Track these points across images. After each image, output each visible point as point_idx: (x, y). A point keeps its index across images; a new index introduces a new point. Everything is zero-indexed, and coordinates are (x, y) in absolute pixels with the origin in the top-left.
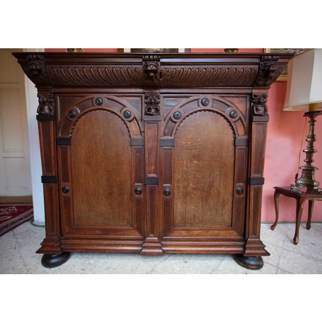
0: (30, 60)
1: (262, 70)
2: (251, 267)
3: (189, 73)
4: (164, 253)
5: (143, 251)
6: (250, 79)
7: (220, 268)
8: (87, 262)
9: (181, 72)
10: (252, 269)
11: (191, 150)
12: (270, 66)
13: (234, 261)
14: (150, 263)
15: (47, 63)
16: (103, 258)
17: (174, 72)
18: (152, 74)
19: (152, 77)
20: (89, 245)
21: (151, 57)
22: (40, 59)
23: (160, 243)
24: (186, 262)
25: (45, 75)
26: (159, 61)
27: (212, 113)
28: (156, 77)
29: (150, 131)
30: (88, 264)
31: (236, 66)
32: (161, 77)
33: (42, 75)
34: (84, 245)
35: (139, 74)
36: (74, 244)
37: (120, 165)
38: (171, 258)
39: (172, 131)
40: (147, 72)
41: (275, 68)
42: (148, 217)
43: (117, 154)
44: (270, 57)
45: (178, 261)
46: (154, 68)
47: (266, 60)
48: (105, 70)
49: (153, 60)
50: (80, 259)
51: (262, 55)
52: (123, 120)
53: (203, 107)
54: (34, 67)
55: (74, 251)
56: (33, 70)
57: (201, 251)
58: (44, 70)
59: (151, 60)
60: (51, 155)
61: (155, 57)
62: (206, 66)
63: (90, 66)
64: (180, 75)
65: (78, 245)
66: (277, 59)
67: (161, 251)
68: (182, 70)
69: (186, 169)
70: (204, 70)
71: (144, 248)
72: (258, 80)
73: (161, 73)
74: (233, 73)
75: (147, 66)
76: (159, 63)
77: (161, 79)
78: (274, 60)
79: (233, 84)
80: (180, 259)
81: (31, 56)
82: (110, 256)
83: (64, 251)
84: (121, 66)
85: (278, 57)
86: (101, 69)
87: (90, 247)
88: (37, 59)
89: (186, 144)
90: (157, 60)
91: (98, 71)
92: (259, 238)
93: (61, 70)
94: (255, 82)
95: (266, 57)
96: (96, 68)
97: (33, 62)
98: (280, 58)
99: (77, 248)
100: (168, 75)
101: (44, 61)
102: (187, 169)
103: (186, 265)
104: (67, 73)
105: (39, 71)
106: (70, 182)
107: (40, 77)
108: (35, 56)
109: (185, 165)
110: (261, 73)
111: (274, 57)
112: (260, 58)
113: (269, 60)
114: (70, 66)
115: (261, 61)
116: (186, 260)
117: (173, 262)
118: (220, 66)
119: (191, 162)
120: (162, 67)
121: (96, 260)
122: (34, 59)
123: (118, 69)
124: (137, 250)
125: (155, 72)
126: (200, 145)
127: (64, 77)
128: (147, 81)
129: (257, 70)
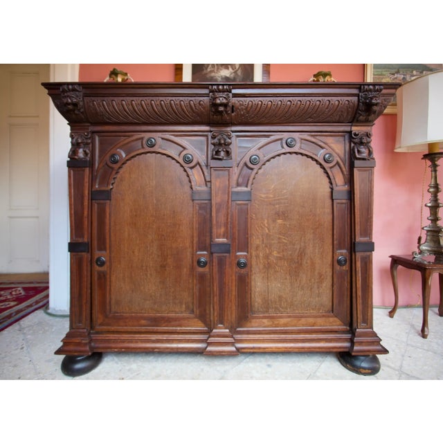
0: (64, 91)
1: (363, 103)
2: (364, 371)
3: (269, 106)
4: (239, 352)
5: (209, 349)
6: (348, 113)
7: (318, 374)
8: (128, 368)
9: (259, 106)
10: (365, 374)
11: (274, 205)
12: (372, 98)
13: (338, 363)
14: (218, 368)
15: (86, 95)
16: (149, 361)
17: (250, 106)
18: (221, 109)
19: (222, 111)
20: (131, 341)
21: (220, 87)
22: (78, 91)
23: (232, 337)
24: (269, 366)
25: (82, 110)
26: (230, 92)
27: (300, 156)
28: (226, 112)
29: (218, 180)
30: (129, 370)
31: (329, 98)
32: (233, 112)
33: (79, 110)
34: (123, 341)
35: (204, 108)
36: (109, 341)
37: (177, 226)
38: (247, 359)
39: (248, 180)
40: (215, 105)
41: (378, 101)
42: (216, 299)
43: (174, 211)
44: (371, 87)
45: (258, 364)
46: (225, 101)
47: (367, 91)
48: (161, 104)
49: (223, 91)
50: (117, 363)
51: (361, 85)
52: (182, 166)
53: (288, 150)
54: (69, 101)
55: (109, 350)
56: (68, 104)
57: (290, 348)
58: (81, 103)
59: (220, 91)
60: (84, 213)
61: (225, 87)
62: (291, 99)
63: (141, 98)
64: (258, 109)
65: (115, 341)
66: (381, 90)
67: (234, 349)
68: (260, 103)
69: (267, 231)
70: (289, 103)
71: (209, 344)
72: (358, 115)
73: (233, 106)
74: (326, 107)
75: (215, 98)
76: (231, 95)
77: (233, 114)
78: (377, 90)
79: (327, 120)
80: (260, 361)
81: (65, 87)
82: (160, 359)
83: (95, 351)
84: (181, 98)
85: (382, 87)
86: (156, 101)
87: (132, 345)
88: (74, 90)
89: (267, 197)
90: (228, 91)
91: (151, 104)
92: (372, 328)
93: (103, 103)
94: (354, 117)
95: (366, 87)
96: (149, 101)
97: (69, 94)
98: (385, 89)
99: (113, 345)
100: (242, 109)
101: (81, 93)
102: (269, 231)
103: (269, 370)
104: (111, 108)
105: (75, 105)
106: (108, 251)
107: (76, 112)
108: (70, 87)
109: (266, 225)
110: (362, 107)
111: (377, 87)
112: (360, 89)
113: (370, 90)
114: (116, 99)
115: (360, 92)
116: (269, 363)
117: (251, 365)
118: (309, 98)
119: (274, 221)
120: (234, 100)
121: (140, 364)
122: (69, 90)
123: (178, 102)
124: (198, 348)
125: (225, 105)
126: (286, 199)
127: (108, 112)
128: (215, 116)
129: (356, 102)
